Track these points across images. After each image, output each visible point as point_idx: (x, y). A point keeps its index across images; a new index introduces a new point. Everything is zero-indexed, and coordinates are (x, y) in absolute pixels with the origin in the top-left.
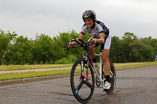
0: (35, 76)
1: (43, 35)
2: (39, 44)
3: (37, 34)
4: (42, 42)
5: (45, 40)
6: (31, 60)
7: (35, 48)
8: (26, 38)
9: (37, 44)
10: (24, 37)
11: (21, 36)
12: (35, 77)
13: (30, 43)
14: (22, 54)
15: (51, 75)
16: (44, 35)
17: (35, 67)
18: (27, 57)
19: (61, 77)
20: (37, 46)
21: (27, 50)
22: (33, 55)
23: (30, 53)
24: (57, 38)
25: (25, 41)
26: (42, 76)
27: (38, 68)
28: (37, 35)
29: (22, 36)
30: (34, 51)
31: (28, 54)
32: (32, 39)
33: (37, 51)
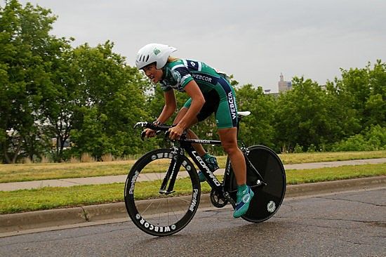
0: (302, 180)
1: (300, 78)
2: (290, 102)
3: (282, 77)
4: (297, 96)
5: (306, 91)
6: (271, 141)
7: (281, 114)
8: (260, 89)
9: (286, 103)
10: (255, 87)
11: (246, 84)
12: (302, 183)
13: (269, 100)
14: (252, 127)
15: (338, 179)
16: (302, 79)
17: (291, 158)
18: (264, 136)
19: (368, 185)
20: (286, 106)
21: (262, 117)
22: (276, 131)
23: (268, 125)
24: (335, 84)
25: (256, 98)
26: (319, 180)
27: (299, 161)
28: (282, 80)
29: (250, 86)
30: (279, 121)
31: (265, 128)
32: (269, 91)
33: (285, 121)
